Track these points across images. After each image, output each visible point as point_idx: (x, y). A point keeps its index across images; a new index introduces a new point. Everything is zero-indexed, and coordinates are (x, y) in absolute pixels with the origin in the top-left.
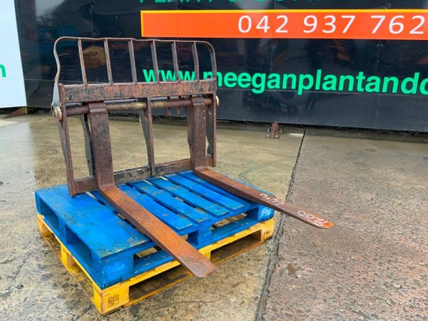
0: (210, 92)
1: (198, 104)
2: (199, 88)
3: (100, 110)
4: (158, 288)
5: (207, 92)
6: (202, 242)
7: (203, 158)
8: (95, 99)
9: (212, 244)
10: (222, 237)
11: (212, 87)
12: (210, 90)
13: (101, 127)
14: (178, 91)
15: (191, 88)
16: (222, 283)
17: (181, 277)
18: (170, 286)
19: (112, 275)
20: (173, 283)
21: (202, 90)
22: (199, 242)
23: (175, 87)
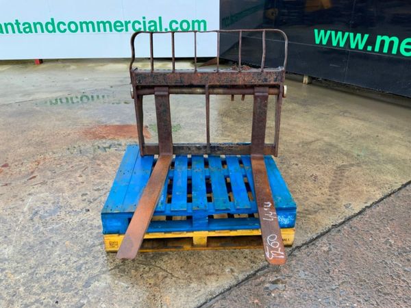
0: (276, 83)
1: (261, 94)
2: (263, 78)
3: (162, 93)
5: (272, 83)
6: (197, 227)
7: (260, 146)
8: (159, 84)
9: (209, 231)
10: (220, 228)
11: (279, 78)
12: (275, 80)
13: (162, 107)
14: (238, 80)
15: (253, 78)
16: (202, 267)
17: (176, 247)
18: (163, 251)
19: (111, 227)
20: (167, 250)
21: (266, 80)
22: (194, 225)
23: (235, 76)
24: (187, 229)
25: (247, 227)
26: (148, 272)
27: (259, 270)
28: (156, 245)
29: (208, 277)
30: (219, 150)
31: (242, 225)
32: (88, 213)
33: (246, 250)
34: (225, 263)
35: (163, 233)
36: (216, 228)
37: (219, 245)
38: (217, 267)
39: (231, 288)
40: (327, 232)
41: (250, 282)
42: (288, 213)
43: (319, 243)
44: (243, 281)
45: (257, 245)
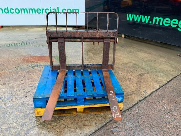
0: (114, 37)
1: (107, 42)
2: (108, 34)
3: (61, 41)
4: (58, 114)
5: (112, 37)
9: (84, 105)
10: (90, 103)
11: (115, 34)
12: (113, 36)
13: (61, 47)
14: (96, 35)
15: (103, 34)
16: (81, 122)
17: (69, 113)
18: (63, 115)
19: (38, 105)
20: (65, 115)
21: (109, 35)
22: (78, 103)
23: (95, 33)
24: (74, 104)
25: (102, 103)
26: (56, 126)
27: (108, 122)
28: (59, 113)
29: (85, 127)
30: (88, 67)
31: (99, 102)
32: (26, 98)
33: (102, 113)
34: (92, 120)
35: (63, 107)
36: (88, 104)
37: (89, 111)
38: (88, 122)
39: (95, 131)
40: (137, 104)
41: (104, 128)
42: (120, 96)
43: (134, 109)
44: (101, 128)
45: (106, 111)
